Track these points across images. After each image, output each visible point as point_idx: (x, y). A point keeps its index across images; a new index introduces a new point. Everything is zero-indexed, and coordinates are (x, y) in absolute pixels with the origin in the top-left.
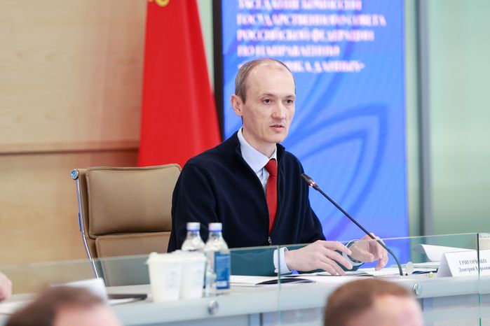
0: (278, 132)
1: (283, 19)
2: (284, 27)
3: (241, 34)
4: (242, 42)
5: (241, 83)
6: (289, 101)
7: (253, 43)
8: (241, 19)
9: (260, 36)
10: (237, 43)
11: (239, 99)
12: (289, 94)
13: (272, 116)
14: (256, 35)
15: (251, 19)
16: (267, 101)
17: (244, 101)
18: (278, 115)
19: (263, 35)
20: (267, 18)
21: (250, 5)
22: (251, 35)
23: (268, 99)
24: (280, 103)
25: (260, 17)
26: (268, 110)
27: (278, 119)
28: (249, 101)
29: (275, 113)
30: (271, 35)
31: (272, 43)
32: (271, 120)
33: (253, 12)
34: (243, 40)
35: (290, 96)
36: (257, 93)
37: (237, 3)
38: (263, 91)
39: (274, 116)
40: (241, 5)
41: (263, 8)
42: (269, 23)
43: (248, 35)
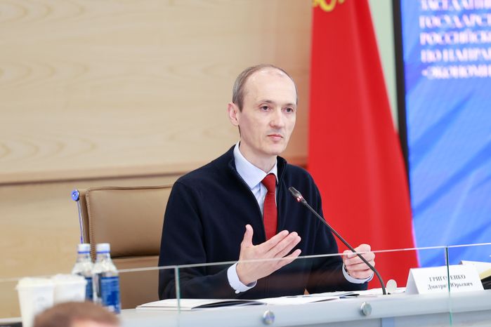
0: (275, 142)
1: (476, 19)
2: (477, 29)
3: (425, 38)
4: (426, 46)
5: (239, 90)
6: (289, 110)
7: (439, 47)
8: (424, 22)
9: (448, 39)
10: (419, 47)
11: (235, 107)
12: (289, 102)
13: (270, 125)
14: (443, 38)
15: (437, 21)
16: (265, 108)
17: (241, 108)
18: (276, 123)
19: (452, 38)
20: (456, 19)
21: (434, 6)
22: (437, 38)
23: (266, 106)
24: (279, 110)
25: (447, 18)
26: (265, 119)
27: (277, 128)
28: (246, 108)
29: (274, 121)
30: (462, 38)
31: (462, 47)
32: (269, 128)
33: (440, 13)
34: (427, 43)
35: (289, 104)
36: (255, 99)
37: (419, 4)
38: (260, 98)
39: (272, 124)
40: (424, 6)
41: (451, 9)
42: (459, 24)
43: (433, 38)
